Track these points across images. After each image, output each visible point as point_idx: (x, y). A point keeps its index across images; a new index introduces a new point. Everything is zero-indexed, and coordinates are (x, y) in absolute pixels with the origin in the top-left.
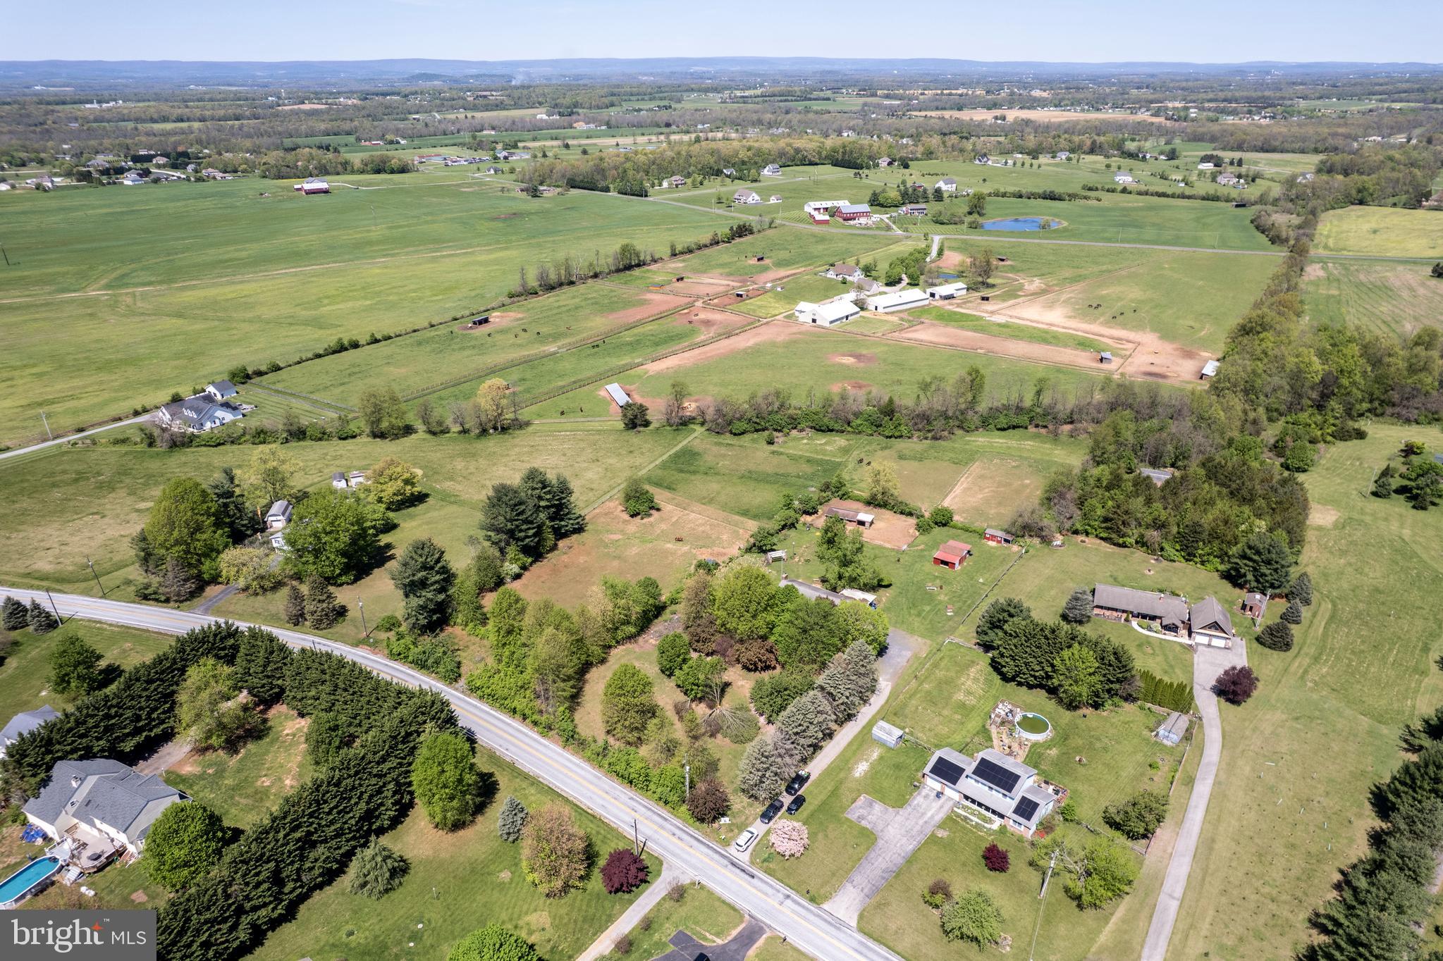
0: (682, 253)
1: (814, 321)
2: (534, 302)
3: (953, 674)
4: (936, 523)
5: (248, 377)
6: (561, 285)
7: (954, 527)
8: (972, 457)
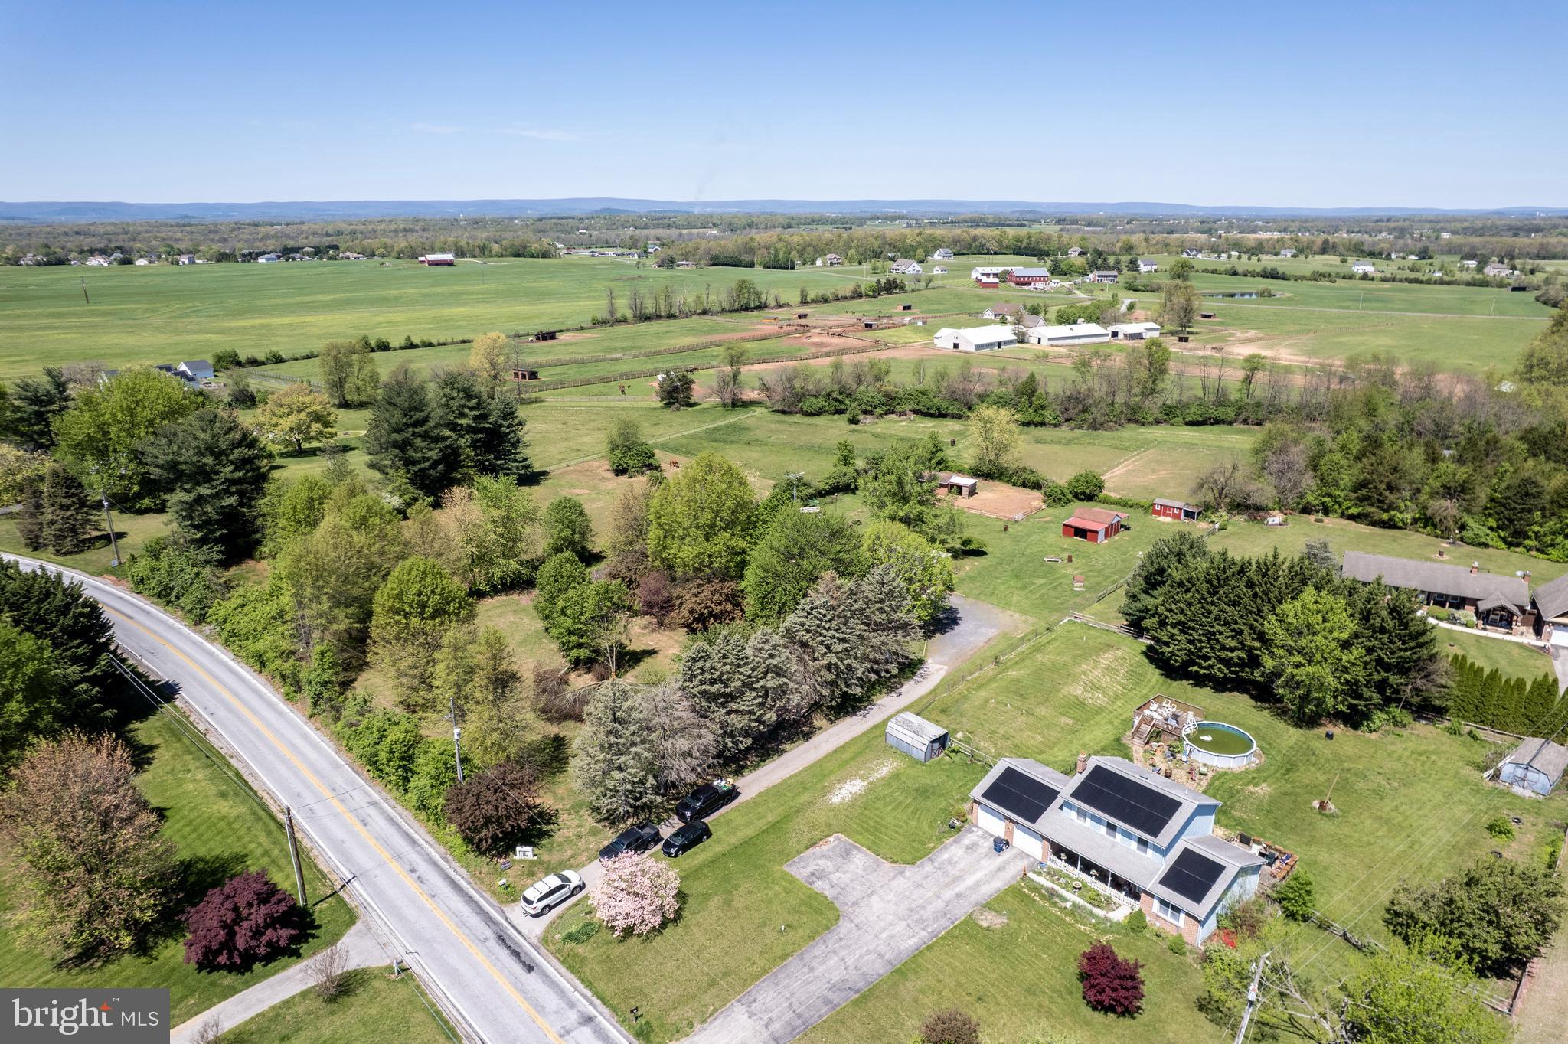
0: (814, 301)
1: (956, 346)
2: (621, 328)
4: (1076, 496)
5: (239, 364)
6: (659, 317)
7: (1106, 501)
8: (1146, 445)
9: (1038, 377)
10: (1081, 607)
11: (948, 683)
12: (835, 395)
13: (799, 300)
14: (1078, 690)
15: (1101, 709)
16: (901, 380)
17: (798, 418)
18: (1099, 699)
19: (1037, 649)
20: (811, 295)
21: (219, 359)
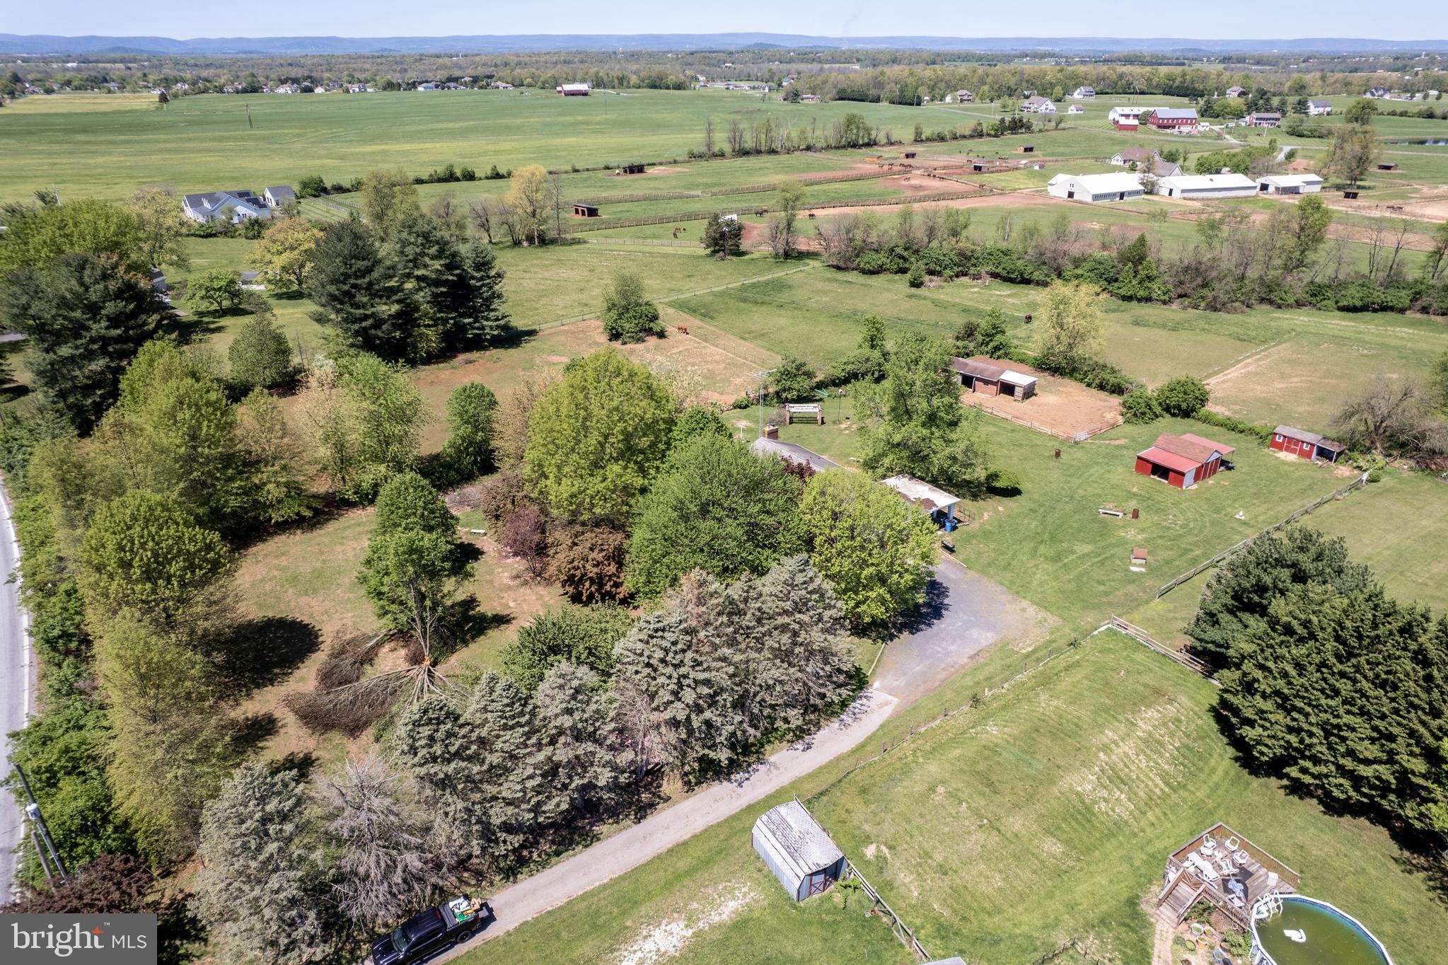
0: (929, 140)
1: (1071, 195)
2: (716, 163)
3: (1085, 714)
4: (1167, 409)
5: (325, 190)
6: (759, 152)
7: (1206, 420)
8: (1278, 336)
9: (1150, 239)
10: (1130, 605)
11: (887, 737)
12: (899, 250)
13: (912, 137)
14: (1083, 782)
15: (1119, 825)
16: (982, 235)
17: (853, 276)
18: (1120, 805)
19: (1045, 681)
20: (927, 132)
21: (305, 185)
